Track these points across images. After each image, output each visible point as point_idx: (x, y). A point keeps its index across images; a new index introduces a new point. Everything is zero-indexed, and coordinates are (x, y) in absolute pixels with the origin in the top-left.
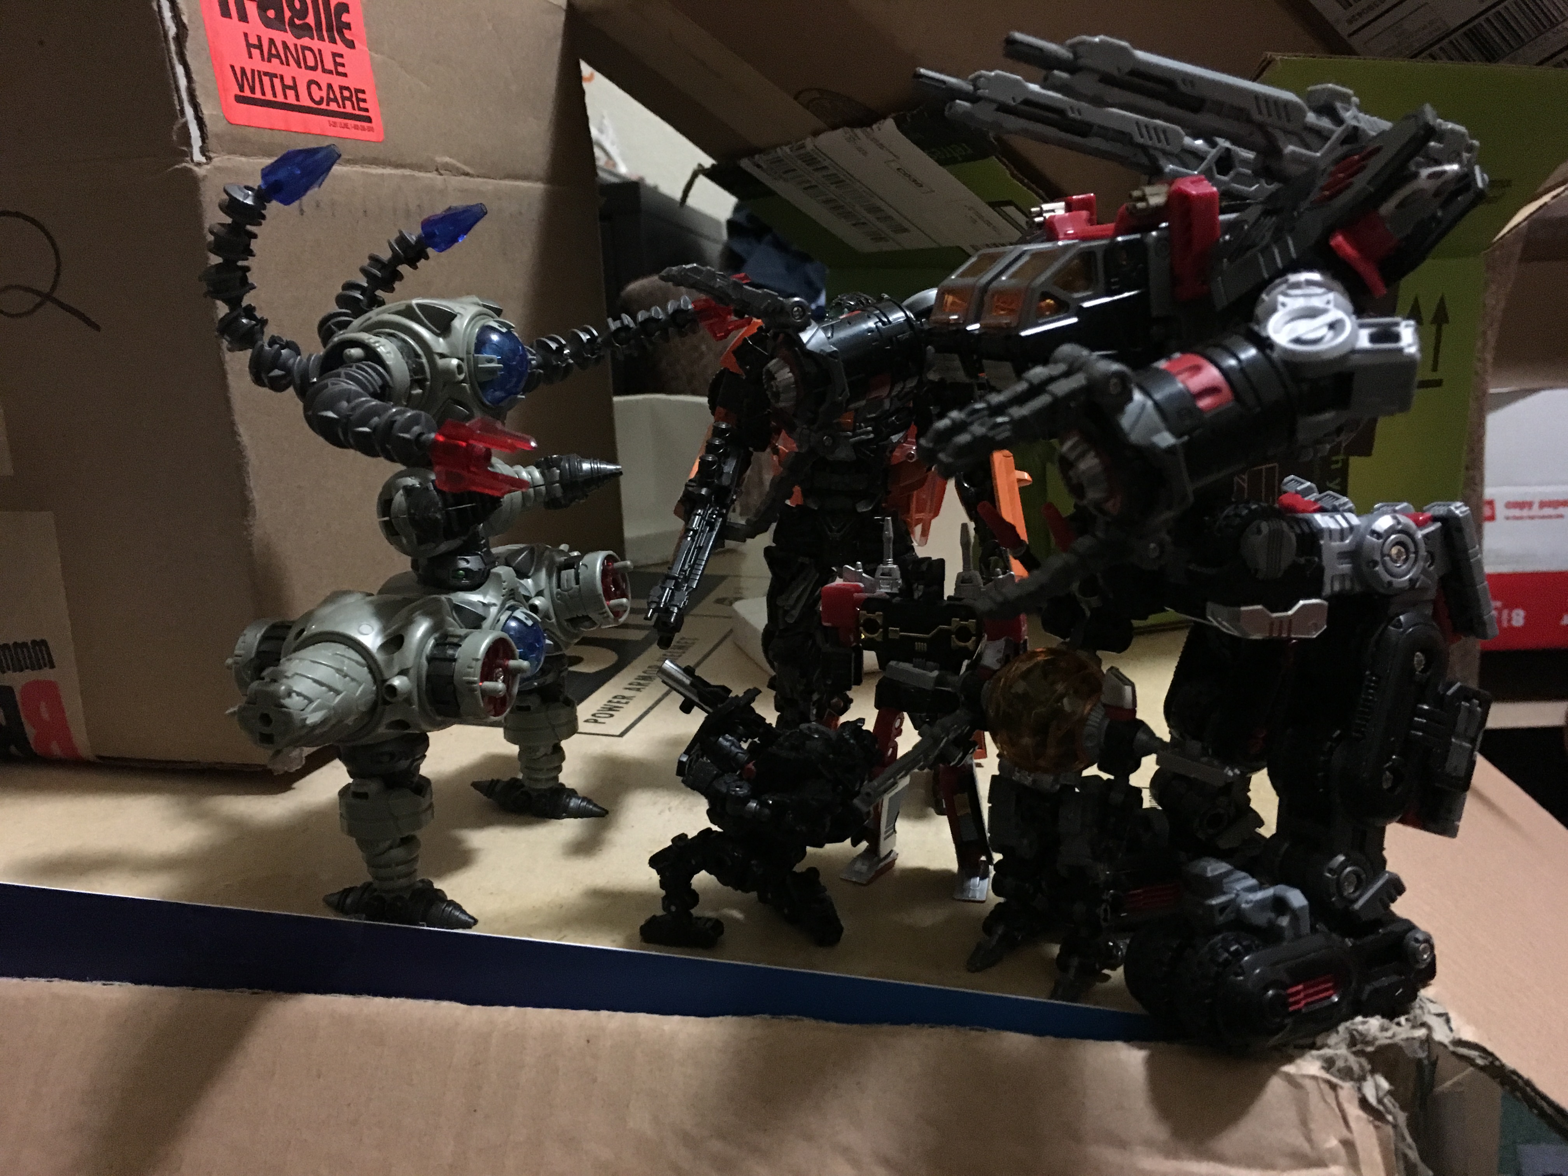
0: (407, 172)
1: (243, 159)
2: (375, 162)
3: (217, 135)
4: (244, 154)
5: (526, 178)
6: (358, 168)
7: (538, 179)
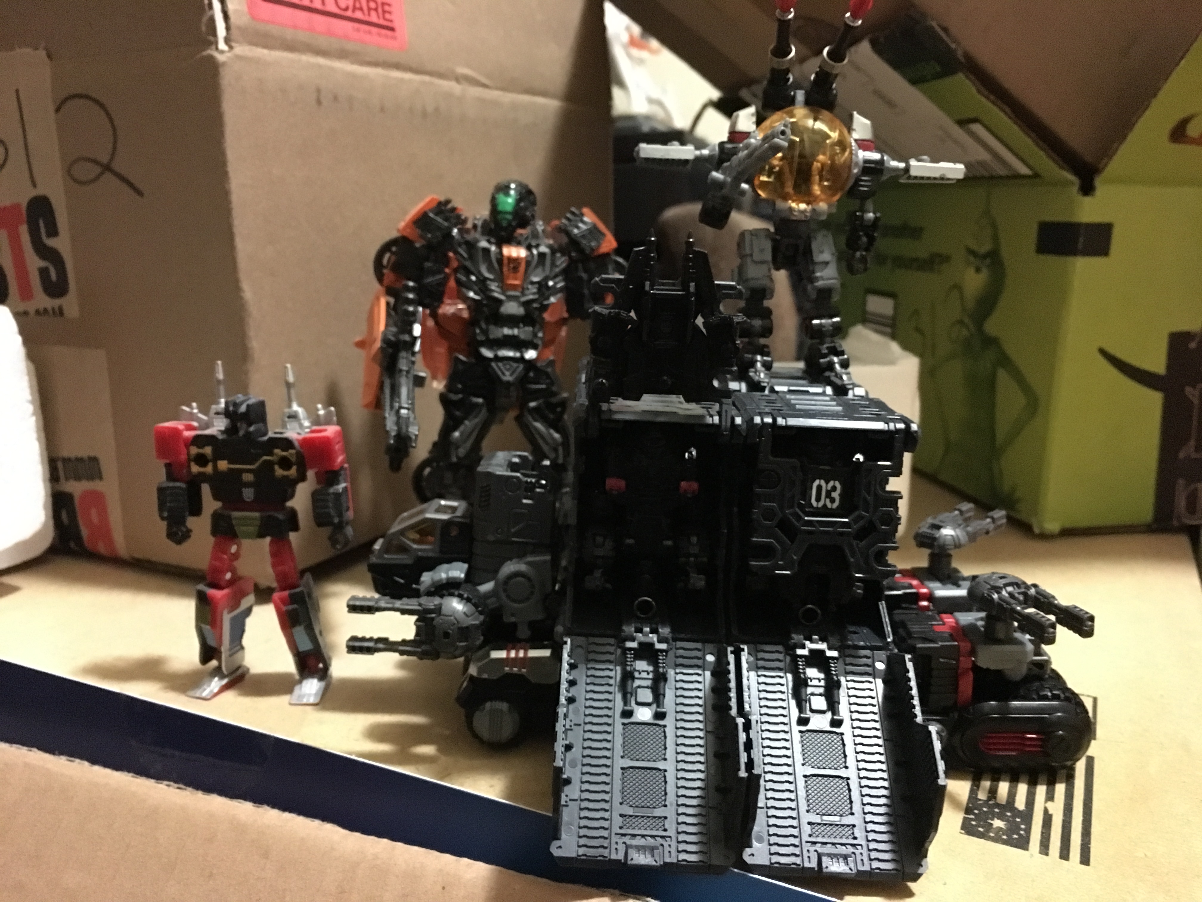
0: (427, 78)
1: (265, 51)
2: (397, 66)
3: (239, 28)
4: (265, 47)
5: (544, 94)
6: (379, 71)
7: (552, 96)
